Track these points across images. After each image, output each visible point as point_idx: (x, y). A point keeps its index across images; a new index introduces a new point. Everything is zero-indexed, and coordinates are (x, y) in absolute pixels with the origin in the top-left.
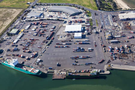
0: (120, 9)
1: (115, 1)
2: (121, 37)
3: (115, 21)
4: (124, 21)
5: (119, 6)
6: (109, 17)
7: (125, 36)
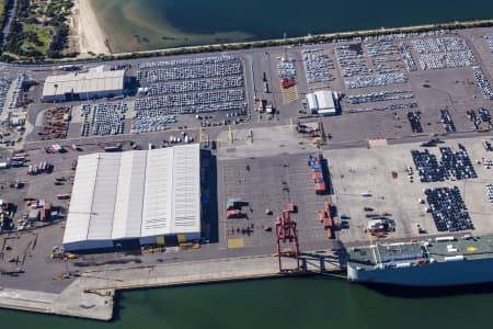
0: (68, 56)
1: (71, 25)
2: (8, 167)
3: (23, 103)
4: (58, 101)
5: (75, 42)
6: (15, 87)
7: (21, 165)
